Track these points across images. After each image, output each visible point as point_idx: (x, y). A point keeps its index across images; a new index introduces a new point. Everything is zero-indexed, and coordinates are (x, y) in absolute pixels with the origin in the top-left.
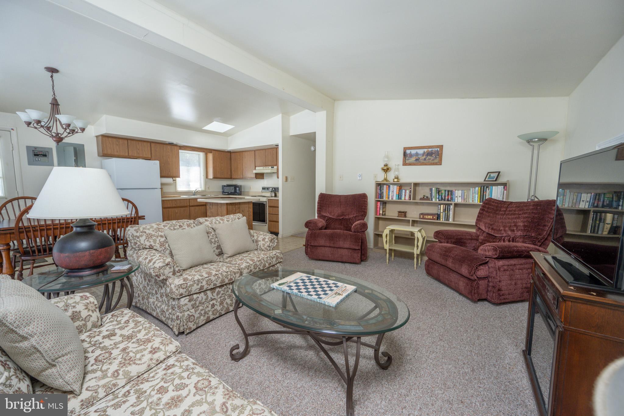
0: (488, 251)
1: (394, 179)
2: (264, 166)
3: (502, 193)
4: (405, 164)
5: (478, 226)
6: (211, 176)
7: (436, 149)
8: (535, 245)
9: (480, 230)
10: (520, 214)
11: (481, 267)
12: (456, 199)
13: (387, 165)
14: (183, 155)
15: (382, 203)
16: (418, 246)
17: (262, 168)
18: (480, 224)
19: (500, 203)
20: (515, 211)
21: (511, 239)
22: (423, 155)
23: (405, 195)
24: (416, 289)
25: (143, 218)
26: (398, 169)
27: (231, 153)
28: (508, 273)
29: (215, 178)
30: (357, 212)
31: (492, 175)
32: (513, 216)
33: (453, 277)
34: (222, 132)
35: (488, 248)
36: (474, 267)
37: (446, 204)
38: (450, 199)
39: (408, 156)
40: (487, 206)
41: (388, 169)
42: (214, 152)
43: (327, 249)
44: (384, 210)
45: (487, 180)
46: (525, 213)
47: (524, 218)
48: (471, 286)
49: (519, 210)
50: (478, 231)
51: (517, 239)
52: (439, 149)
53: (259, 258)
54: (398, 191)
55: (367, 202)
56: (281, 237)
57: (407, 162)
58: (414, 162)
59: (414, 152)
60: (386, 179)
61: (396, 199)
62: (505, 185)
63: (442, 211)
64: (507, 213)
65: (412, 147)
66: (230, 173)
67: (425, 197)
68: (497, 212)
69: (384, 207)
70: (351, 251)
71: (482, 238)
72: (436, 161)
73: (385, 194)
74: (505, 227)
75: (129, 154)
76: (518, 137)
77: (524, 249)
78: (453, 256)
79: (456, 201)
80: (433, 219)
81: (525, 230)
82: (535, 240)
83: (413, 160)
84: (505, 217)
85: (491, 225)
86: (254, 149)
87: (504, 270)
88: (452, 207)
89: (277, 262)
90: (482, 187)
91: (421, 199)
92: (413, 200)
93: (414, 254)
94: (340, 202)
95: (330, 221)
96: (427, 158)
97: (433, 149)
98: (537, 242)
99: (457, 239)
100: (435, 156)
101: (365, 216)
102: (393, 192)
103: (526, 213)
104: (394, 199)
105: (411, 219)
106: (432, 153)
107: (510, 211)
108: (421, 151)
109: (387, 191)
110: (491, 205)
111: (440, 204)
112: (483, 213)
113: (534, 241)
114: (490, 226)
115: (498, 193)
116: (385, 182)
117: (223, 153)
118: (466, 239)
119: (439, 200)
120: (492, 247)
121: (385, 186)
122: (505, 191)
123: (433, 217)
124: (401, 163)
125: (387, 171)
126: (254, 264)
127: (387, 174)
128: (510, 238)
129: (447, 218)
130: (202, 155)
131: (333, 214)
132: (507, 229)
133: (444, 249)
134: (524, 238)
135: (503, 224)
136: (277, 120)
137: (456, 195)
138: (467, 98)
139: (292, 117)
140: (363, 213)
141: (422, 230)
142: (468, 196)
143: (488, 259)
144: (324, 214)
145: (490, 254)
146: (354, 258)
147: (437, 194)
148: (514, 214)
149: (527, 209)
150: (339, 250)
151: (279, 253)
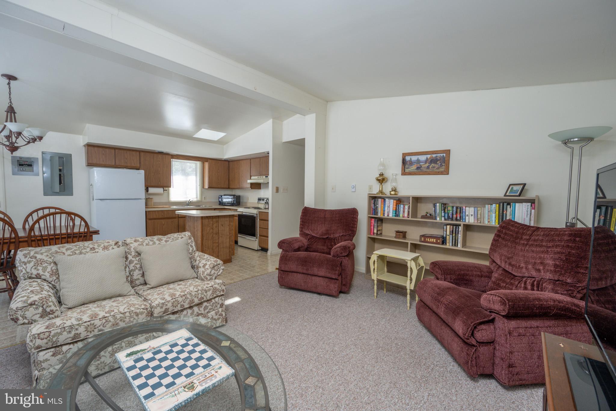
0: (493, 303)
1: (390, 192)
2: (259, 176)
3: (529, 212)
4: (404, 173)
5: (492, 257)
6: (206, 186)
7: (442, 155)
8: (572, 297)
9: (494, 264)
10: (550, 247)
11: (483, 327)
12: (467, 218)
13: (382, 175)
14: (176, 164)
15: (376, 220)
16: (411, 279)
17: (256, 177)
18: (494, 256)
19: (522, 228)
20: (542, 241)
21: (535, 283)
22: (426, 162)
23: (404, 212)
24: (396, 344)
25: (97, 232)
26: (396, 179)
27: (229, 162)
28: (525, 340)
29: (210, 187)
30: (344, 231)
31: (515, 188)
32: (538, 249)
33: (447, 334)
34: (216, 140)
35: (494, 298)
36: (470, 325)
37: (453, 225)
38: (458, 218)
39: (408, 163)
40: (504, 231)
41: (383, 179)
42: (210, 160)
43: (299, 276)
44: (379, 228)
45: (508, 194)
46: (557, 246)
47: (555, 253)
48: (467, 354)
49: (547, 241)
50: (492, 264)
51: (544, 285)
52: (445, 155)
53: (184, 291)
54: (395, 206)
55: (357, 219)
56: (270, 254)
57: (407, 170)
58: (416, 171)
59: (414, 158)
60: (381, 192)
61: (393, 216)
62: (532, 202)
63: (448, 233)
64: (530, 243)
65: (412, 153)
66: (228, 183)
67: (428, 215)
68: (516, 241)
69: (380, 225)
70: (327, 280)
71: (496, 275)
72: (442, 169)
73: (379, 209)
74: (527, 263)
75: (116, 164)
76: (549, 136)
77: (552, 303)
78: (446, 302)
79: (467, 221)
80: (437, 243)
81: (555, 271)
82: (572, 289)
83: (413, 168)
84: (527, 248)
85: (508, 258)
86: (250, 158)
87: (519, 336)
88: (461, 229)
89: (215, 296)
90: (501, 204)
91: (423, 217)
92: (411, 218)
93: (407, 290)
94: (325, 218)
95: (312, 240)
96: (431, 166)
97: (437, 155)
98: (576, 292)
99: (459, 275)
100: (440, 164)
101: (354, 236)
102: (389, 207)
103: (559, 246)
104: (391, 215)
105: (409, 242)
106: (436, 159)
107: (535, 240)
108: (423, 158)
109: (382, 205)
110: (509, 229)
111: (447, 225)
112: (499, 240)
113: (570, 290)
114: (506, 259)
115: (523, 213)
116: (380, 195)
117: (220, 162)
118: (473, 276)
119: (445, 219)
120: (499, 298)
121: (380, 200)
122: (533, 211)
123: (437, 241)
124: (400, 172)
125: (382, 182)
126: (174, 300)
127: (383, 186)
128: (534, 281)
129: (455, 244)
130: (199, 163)
131: (316, 232)
132: (530, 267)
133: (438, 290)
134: (554, 284)
135: (524, 258)
136: (267, 126)
137: (467, 213)
138: (480, 90)
139: (285, 122)
140: (350, 232)
141: (420, 257)
142: (482, 215)
143: (493, 315)
144: (307, 232)
145: (497, 307)
146: (330, 290)
147: (443, 212)
148: (541, 246)
149: (559, 241)
150: (313, 278)
151: (218, 284)
